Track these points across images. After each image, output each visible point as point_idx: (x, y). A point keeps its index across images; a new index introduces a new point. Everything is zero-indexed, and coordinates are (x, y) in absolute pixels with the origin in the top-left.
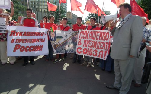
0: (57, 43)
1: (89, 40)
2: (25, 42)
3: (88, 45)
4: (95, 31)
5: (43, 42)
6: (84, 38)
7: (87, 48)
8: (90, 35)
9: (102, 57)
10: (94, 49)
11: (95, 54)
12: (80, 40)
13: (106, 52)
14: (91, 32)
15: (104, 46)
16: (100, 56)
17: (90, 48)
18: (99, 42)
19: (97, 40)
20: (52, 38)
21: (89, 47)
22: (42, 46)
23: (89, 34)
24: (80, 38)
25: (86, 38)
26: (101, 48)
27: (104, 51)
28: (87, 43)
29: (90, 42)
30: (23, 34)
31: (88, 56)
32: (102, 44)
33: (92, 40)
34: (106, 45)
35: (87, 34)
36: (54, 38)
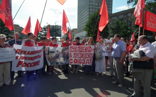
0: (50, 57)
1: (78, 53)
2: (28, 60)
3: (77, 56)
4: (82, 46)
5: (40, 58)
6: (73, 52)
7: (77, 59)
8: (79, 49)
9: (89, 64)
10: (82, 59)
11: (83, 62)
12: (71, 53)
13: (91, 60)
14: (79, 47)
15: (89, 56)
16: (88, 63)
17: (79, 59)
18: (85, 54)
19: (83, 53)
20: (46, 53)
21: (78, 57)
22: (39, 62)
23: (77, 49)
24: (70, 52)
25: (75, 52)
26: (87, 58)
27: (90, 59)
28: (77, 55)
29: (79, 54)
30: (26, 53)
31: (78, 64)
32: (87, 55)
33: (80, 53)
34: (90, 55)
35: (75, 48)
36: (47, 53)
